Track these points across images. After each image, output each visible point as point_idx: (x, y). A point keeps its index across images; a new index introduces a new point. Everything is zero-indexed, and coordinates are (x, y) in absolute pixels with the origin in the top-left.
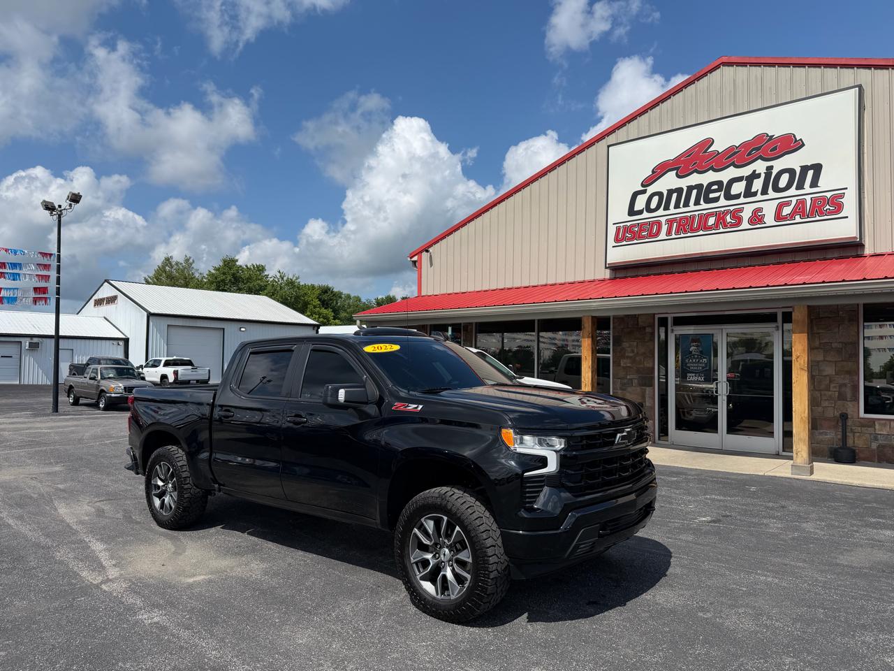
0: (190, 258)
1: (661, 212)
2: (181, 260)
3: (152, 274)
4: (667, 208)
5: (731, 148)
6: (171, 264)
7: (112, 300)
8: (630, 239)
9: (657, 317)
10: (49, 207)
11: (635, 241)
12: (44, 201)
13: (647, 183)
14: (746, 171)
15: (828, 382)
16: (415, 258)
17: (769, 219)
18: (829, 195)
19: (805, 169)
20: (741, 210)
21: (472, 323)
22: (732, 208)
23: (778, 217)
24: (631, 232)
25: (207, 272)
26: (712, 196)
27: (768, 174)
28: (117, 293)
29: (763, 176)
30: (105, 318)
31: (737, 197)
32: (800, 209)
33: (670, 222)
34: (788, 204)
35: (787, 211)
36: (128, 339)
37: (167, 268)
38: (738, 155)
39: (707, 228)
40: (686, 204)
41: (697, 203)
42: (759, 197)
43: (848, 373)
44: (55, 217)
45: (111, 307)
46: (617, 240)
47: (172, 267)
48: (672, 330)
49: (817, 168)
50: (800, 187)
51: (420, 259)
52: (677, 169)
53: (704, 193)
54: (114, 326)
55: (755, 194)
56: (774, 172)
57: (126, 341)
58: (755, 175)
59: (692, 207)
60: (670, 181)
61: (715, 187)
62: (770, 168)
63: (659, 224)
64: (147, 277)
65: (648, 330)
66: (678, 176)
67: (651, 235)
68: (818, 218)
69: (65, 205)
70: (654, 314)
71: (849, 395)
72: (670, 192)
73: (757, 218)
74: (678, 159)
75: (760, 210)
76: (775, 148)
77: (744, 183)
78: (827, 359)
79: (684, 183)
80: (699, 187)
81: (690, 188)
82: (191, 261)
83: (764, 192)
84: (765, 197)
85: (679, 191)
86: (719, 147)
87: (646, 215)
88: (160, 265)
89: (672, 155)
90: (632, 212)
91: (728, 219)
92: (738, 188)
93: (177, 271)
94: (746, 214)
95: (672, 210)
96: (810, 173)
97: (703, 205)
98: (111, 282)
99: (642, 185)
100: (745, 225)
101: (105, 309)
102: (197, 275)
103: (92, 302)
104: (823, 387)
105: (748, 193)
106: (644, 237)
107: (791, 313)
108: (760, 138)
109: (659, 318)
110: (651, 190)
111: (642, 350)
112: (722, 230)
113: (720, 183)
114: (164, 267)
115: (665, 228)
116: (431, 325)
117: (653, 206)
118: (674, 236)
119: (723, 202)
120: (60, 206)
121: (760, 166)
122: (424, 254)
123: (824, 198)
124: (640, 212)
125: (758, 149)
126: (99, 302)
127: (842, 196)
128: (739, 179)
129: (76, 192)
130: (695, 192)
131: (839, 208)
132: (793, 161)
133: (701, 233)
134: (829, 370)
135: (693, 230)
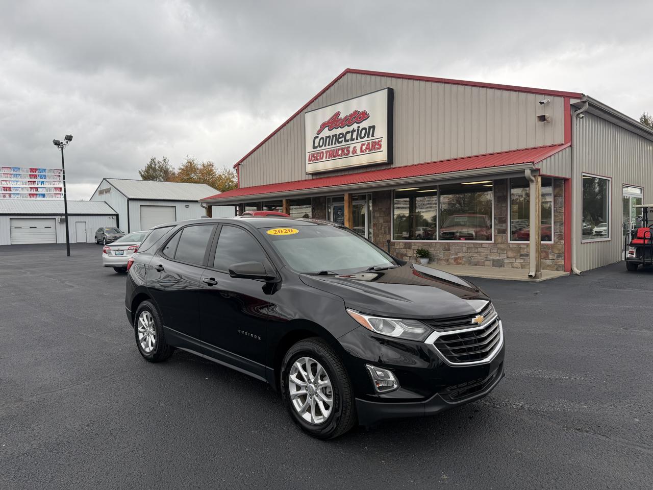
0: (166, 158)
1: (323, 147)
2: (161, 160)
3: (144, 169)
4: (325, 146)
5: (346, 117)
6: (155, 162)
7: (108, 191)
8: (314, 160)
9: (327, 197)
10: (57, 143)
11: (315, 162)
12: (54, 140)
13: (319, 132)
14: (351, 129)
15: (380, 226)
16: (236, 168)
17: (358, 152)
18: (377, 140)
19: (370, 128)
20: (349, 147)
21: (260, 202)
22: (346, 146)
23: (362, 151)
24: (314, 157)
25: (179, 167)
26: (340, 140)
27: (358, 130)
28: (109, 186)
29: (356, 131)
30: (105, 202)
31: (348, 141)
32: (368, 148)
33: (327, 152)
34: (364, 144)
35: (364, 148)
36: (118, 214)
37: (153, 166)
38: (348, 121)
39: (338, 156)
40: (332, 144)
41: (335, 144)
42: (355, 141)
43: (387, 222)
44: (60, 149)
45: (108, 195)
46: (309, 161)
47: (155, 165)
48: (332, 204)
49: (374, 127)
50: (368, 137)
51: (238, 168)
52: (328, 126)
53: (337, 138)
54: (110, 206)
55: (354, 140)
56: (360, 129)
57: (117, 215)
58: (354, 131)
59: (334, 146)
60: (326, 133)
61: (341, 136)
62: (359, 127)
63: (323, 153)
64: (141, 171)
65: (324, 204)
66: (330, 130)
67: (321, 159)
68: (374, 151)
69: (64, 142)
70: (326, 196)
71: (387, 232)
72: (327, 137)
73: (354, 151)
74: (328, 122)
75: (355, 147)
76: (360, 118)
77: (350, 134)
78: (381, 216)
79: (330, 133)
80: (336, 135)
81: (333, 136)
82: (167, 160)
83: (357, 139)
84: (357, 141)
85: (329, 137)
86: (342, 116)
87: (319, 149)
88: (149, 163)
89: (327, 119)
90: (314, 147)
91: (345, 152)
92: (349, 136)
93: (159, 168)
94: (351, 149)
95: (327, 147)
96: (372, 129)
97: (338, 145)
98: (108, 180)
99: (317, 134)
100: (351, 154)
101: (105, 197)
102: (171, 169)
103: (98, 192)
104: (379, 229)
105: (352, 139)
106: (317, 160)
107: (344, 197)
108: (355, 112)
109: (328, 199)
110: (320, 136)
111: (322, 214)
112: (343, 157)
113: (342, 134)
114: (151, 164)
115: (325, 155)
116: (245, 203)
117: (321, 145)
118: (328, 159)
119: (344, 143)
120: (62, 143)
121: (355, 126)
122: (240, 166)
123: (375, 142)
124: (316, 147)
125: (355, 118)
126: (101, 192)
127: (381, 141)
128: (348, 132)
129: (69, 134)
130: (334, 138)
131: (380, 146)
132: (365, 124)
133: (337, 158)
134: (381, 221)
135: (334, 157)
